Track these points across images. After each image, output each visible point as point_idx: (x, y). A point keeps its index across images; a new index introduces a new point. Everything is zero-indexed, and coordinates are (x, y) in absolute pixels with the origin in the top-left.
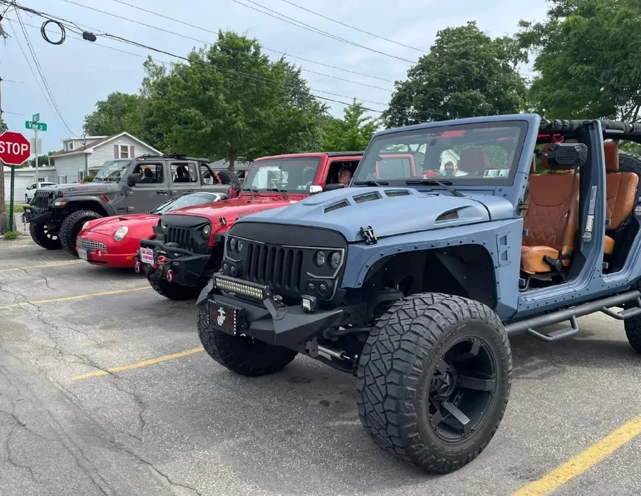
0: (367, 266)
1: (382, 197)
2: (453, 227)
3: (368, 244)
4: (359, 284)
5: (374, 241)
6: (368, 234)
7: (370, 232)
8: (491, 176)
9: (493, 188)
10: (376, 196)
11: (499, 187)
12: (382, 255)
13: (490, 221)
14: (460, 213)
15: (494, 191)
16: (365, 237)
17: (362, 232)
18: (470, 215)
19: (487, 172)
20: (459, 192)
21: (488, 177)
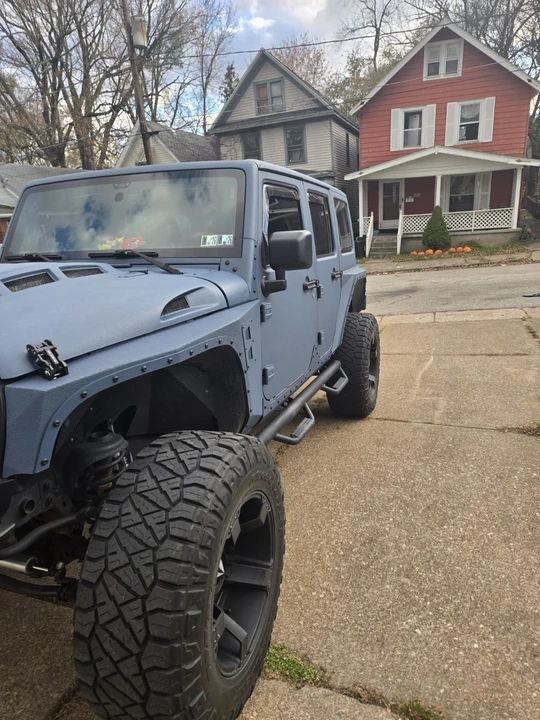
0: (55, 425)
1: (57, 279)
2: (186, 322)
3: (50, 378)
4: (43, 463)
5: (62, 371)
6: (46, 357)
7: (50, 353)
8: (211, 245)
9: (217, 260)
10: (46, 277)
11: (224, 260)
12: (83, 396)
13: (228, 308)
14: (190, 298)
15: (219, 264)
16: (41, 364)
17: (31, 354)
18: (204, 301)
19: (205, 239)
20: (174, 267)
21: (207, 245)
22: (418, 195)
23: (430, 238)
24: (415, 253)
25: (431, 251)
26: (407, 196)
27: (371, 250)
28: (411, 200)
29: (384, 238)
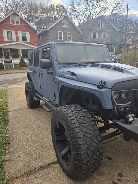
22: (14, 53)
23: (22, 64)
24: (19, 68)
25: (23, 67)
26: (11, 53)
27: (5, 67)
28: (12, 54)
29: (8, 64)
